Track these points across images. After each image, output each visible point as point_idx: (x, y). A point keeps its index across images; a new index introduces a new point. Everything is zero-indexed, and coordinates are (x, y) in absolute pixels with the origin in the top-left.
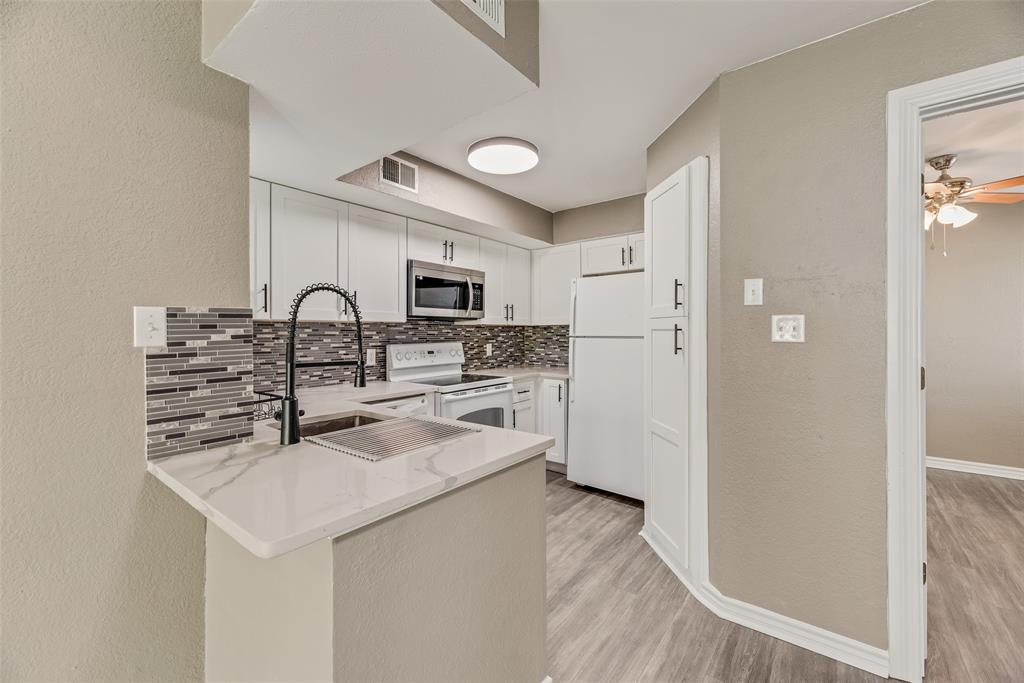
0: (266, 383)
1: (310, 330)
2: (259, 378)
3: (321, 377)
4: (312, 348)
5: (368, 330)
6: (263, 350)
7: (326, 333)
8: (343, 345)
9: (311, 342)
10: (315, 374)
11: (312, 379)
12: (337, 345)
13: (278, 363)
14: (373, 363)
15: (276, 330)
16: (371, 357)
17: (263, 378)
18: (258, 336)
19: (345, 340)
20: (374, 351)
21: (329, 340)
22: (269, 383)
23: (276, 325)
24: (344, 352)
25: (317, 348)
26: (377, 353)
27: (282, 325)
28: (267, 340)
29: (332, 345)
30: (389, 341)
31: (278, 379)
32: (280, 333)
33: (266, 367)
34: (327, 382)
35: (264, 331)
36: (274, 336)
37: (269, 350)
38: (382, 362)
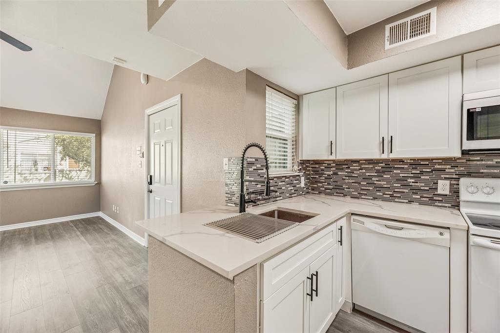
0: (355, 193)
1: (383, 165)
2: (351, 190)
3: (392, 196)
4: (385, 176)
5: (440, 164)
6: (353, 175)
7: (396, 166)
8: (412, 175)
9: (384, 172)
10: (386, 193)
11: (385, 196)
12: (406, 175)
13: (362, 183)
14: (447, 192)
15: (361, 165)
16: (443, 187)
17: (354, 190)
18: (351, 168)
19: (413, 172)
20: (448, 182)
21: (399, 172)
22: (357, 193)
23: (361, 162)
24: (413, 181)
25: (389, 176)
26: (451, 185)
27: (364, 162)
28: (356, 170)
29: (401, 175)
30: (469, 175)
31: (362, 192)
32: (362, 166)
33: (355, 184)
34: (397, 200)
35: (354, 165)
36: (359, 168)
37: (357, 175)
38: (456, 192)
